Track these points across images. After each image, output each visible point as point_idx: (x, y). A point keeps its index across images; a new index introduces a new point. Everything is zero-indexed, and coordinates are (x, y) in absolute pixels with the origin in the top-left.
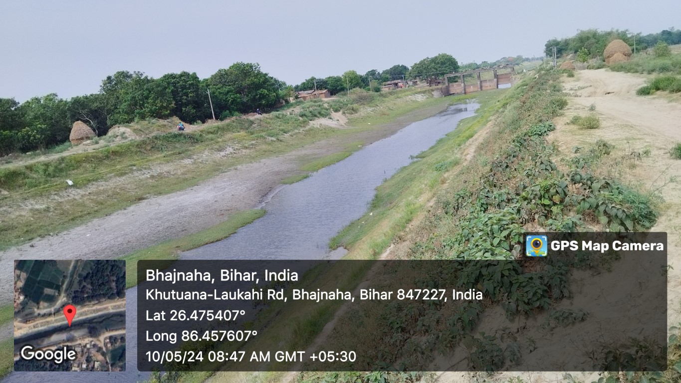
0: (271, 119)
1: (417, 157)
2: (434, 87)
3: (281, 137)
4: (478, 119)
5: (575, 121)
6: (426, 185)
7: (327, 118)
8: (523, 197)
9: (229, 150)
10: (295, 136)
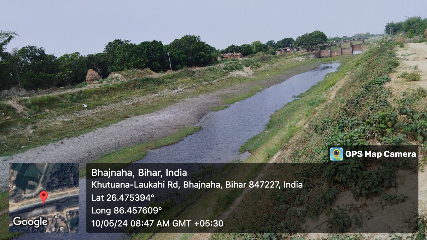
0: (206, 71)
1: (298, 97)
2: (310, 52)
3: (211, 82)
4: (339, 73)
5: (404, 75)
6: (303, 115)
7: (241, 70)
8: (367, 122)
9: (180, 89)
10: (220, 82)
